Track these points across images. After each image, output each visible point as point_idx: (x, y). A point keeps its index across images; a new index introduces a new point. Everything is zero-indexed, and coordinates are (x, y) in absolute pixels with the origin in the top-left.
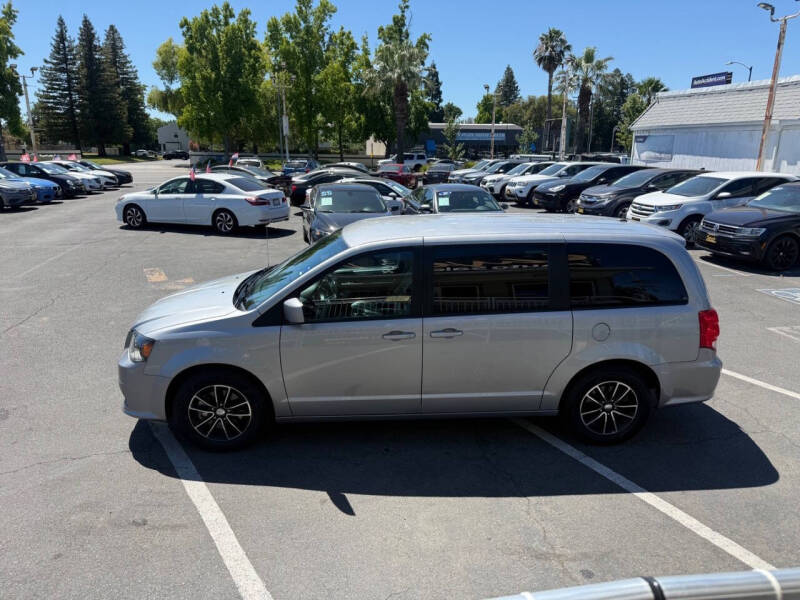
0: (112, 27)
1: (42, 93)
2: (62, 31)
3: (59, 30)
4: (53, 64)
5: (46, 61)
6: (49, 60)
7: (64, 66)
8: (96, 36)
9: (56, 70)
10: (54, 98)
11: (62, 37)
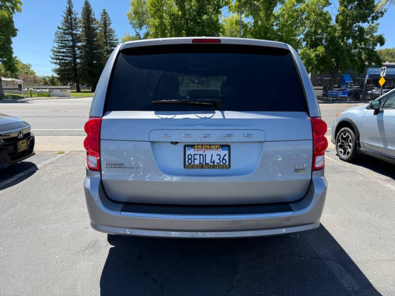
0: (104, 10)
1: (55, 49)
2: (69, 7)
3: (68, 6)
4: (63, 29)
5: (59, 28)
6: (61, 27)
7: (70, 31)
8: (93, 12)
9: (64, 33)
10: (63, 52)
11: (70, 12)
